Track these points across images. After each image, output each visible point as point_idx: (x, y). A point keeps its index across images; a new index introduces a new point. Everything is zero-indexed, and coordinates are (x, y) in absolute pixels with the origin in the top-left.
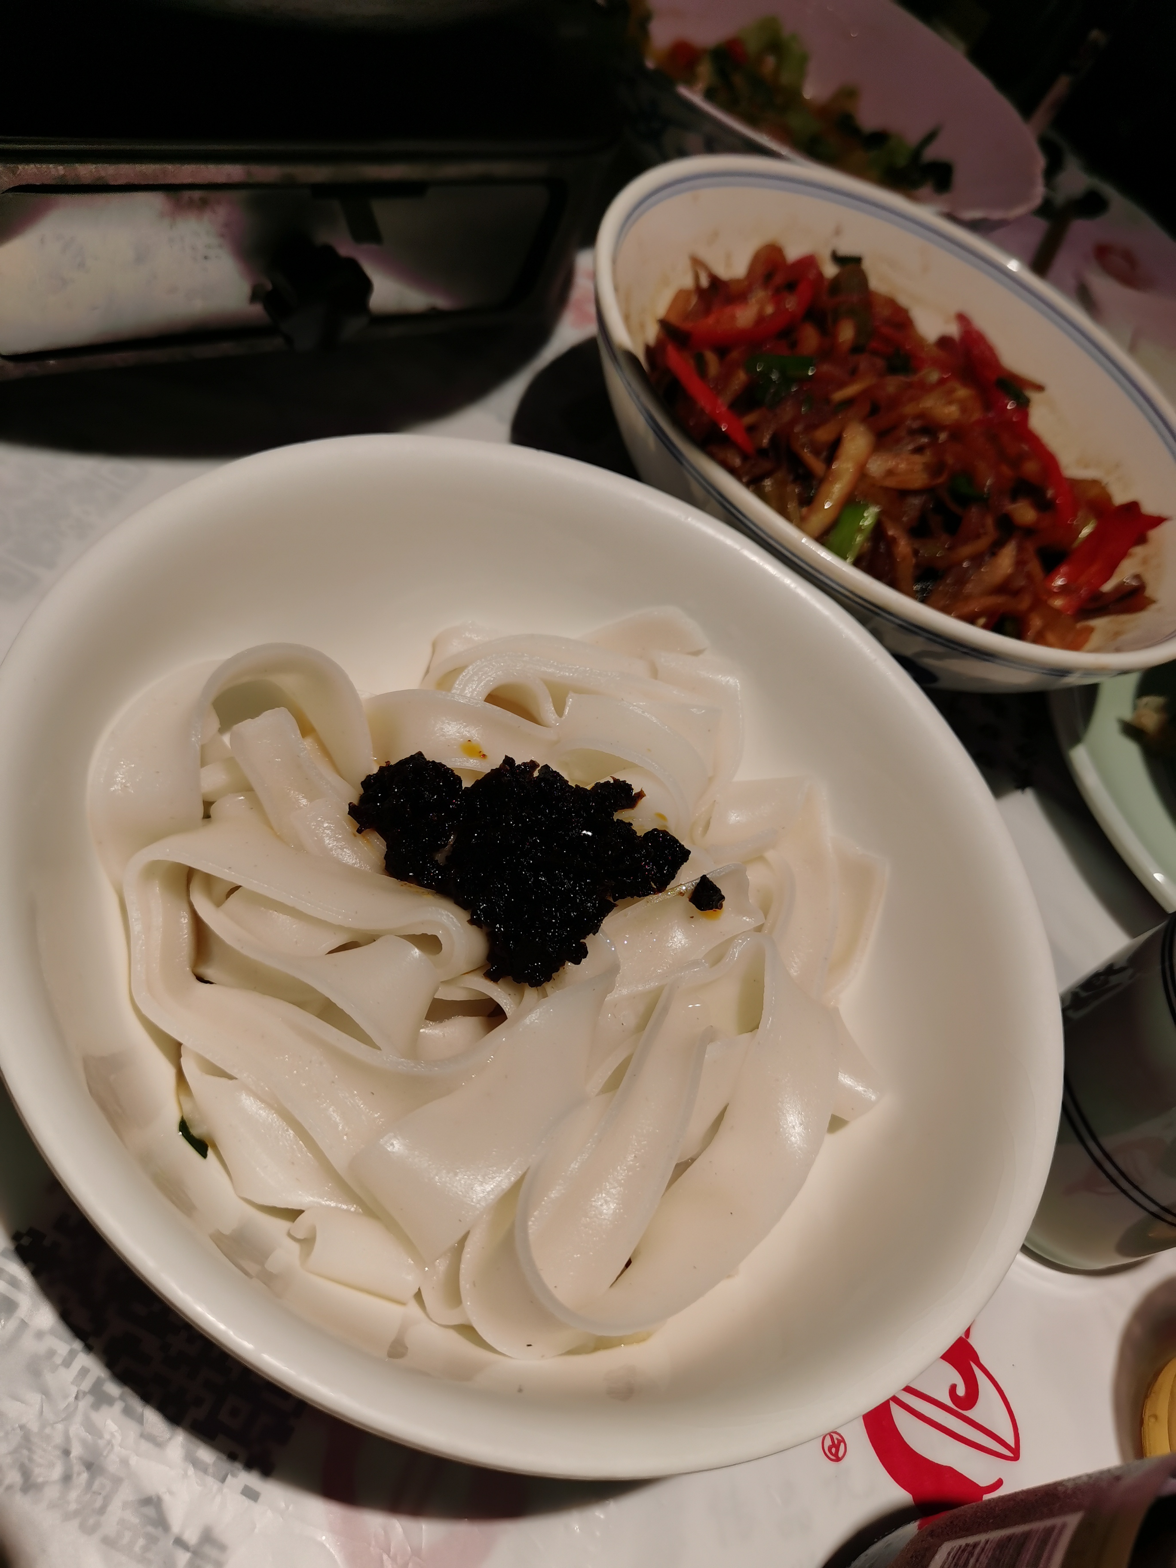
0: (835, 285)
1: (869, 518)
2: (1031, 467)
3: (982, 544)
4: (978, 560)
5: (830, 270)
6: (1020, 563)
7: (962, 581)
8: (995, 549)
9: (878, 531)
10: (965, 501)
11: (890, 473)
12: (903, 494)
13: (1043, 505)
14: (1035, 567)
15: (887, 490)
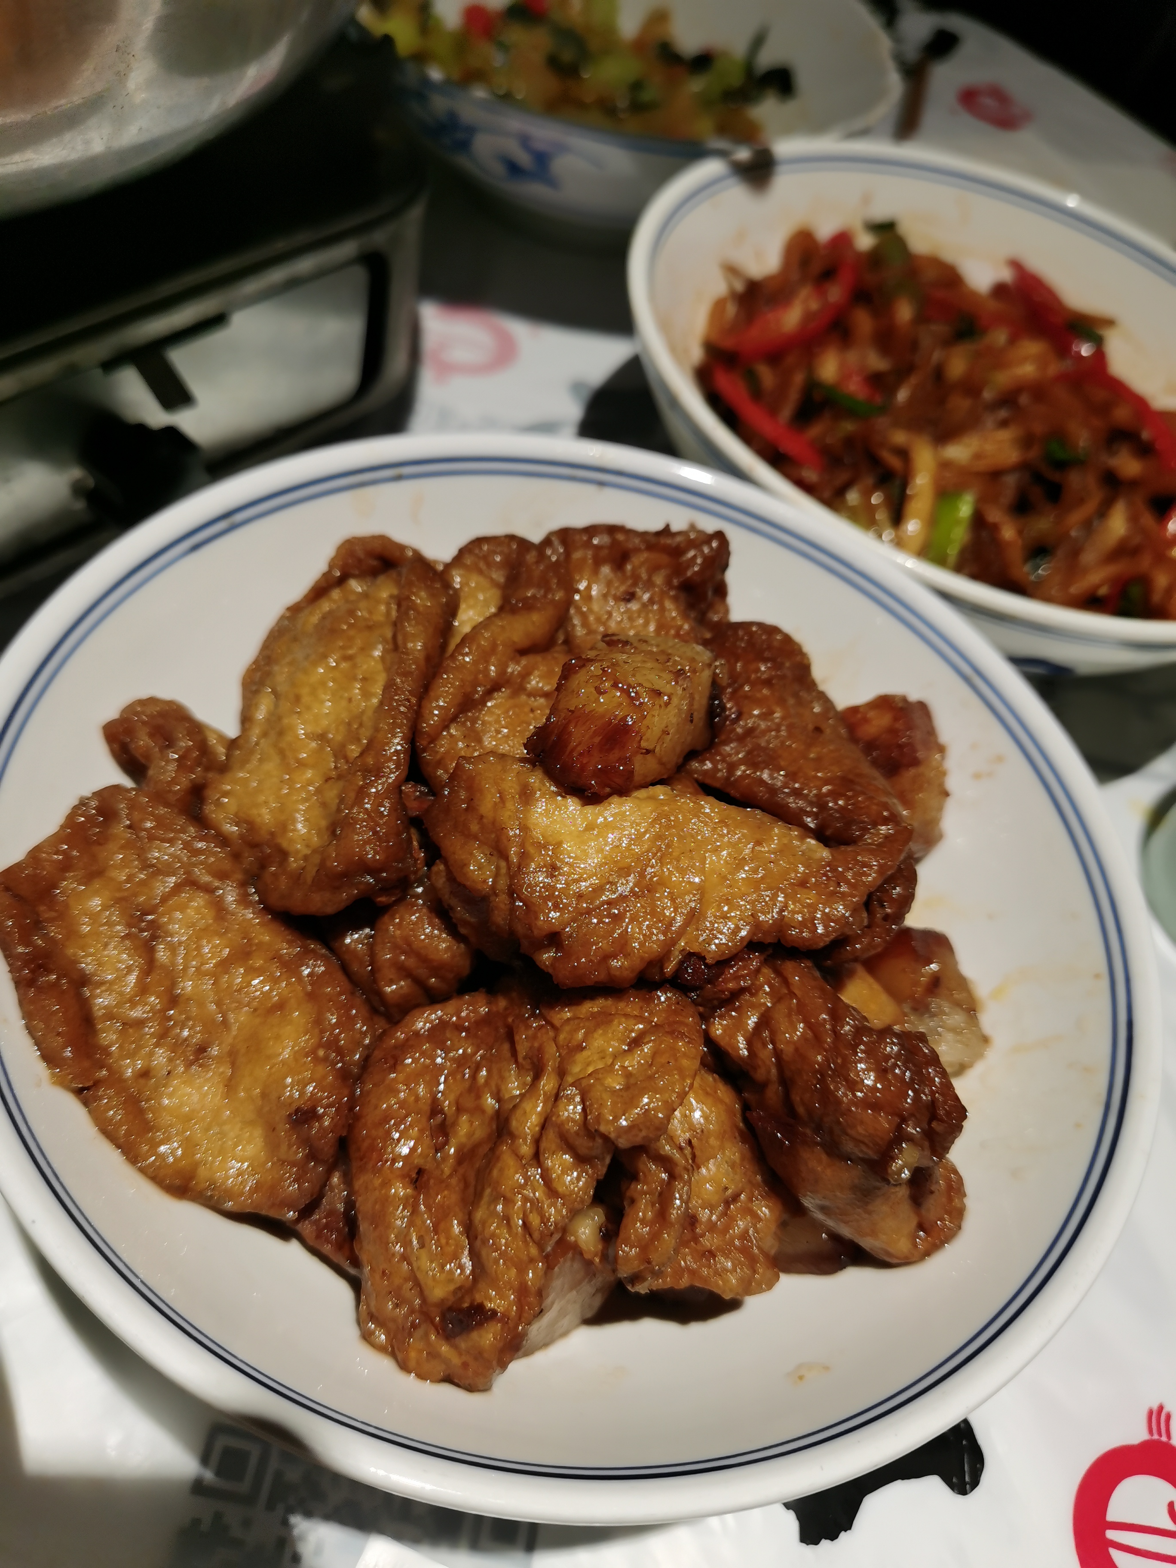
0: (875, 258)
1: (965, 508)
2: (1122, 414)
3: (1090, 507)
4: (1088, 526)
5: (865, 242)
6: (1133, 519)
7: (1076, 552)
8: (1103, 511)
9: (978, 521)
10: (1062, 465)
11: (978, 456)
12: (995, 475)
13: (1144, 450)
14: (1148, 520)
15: (978, 474)
